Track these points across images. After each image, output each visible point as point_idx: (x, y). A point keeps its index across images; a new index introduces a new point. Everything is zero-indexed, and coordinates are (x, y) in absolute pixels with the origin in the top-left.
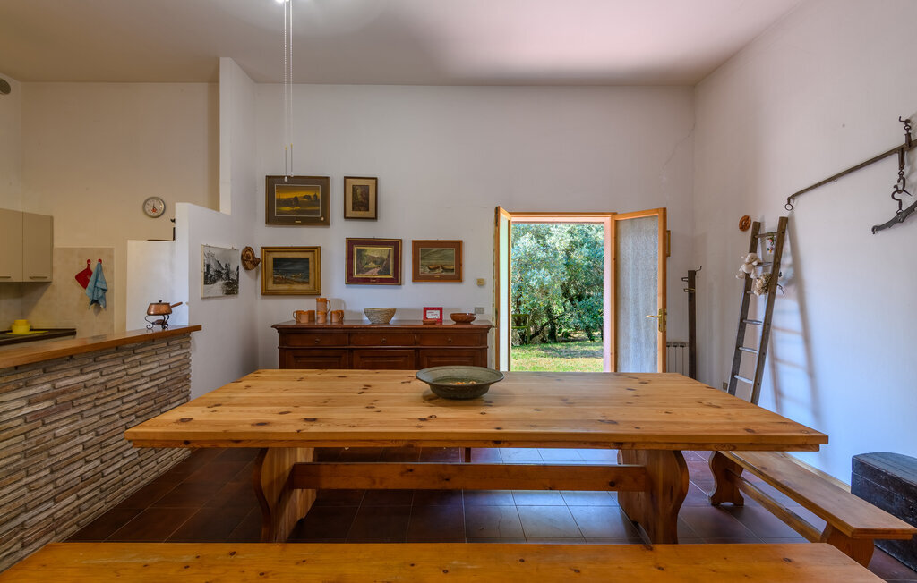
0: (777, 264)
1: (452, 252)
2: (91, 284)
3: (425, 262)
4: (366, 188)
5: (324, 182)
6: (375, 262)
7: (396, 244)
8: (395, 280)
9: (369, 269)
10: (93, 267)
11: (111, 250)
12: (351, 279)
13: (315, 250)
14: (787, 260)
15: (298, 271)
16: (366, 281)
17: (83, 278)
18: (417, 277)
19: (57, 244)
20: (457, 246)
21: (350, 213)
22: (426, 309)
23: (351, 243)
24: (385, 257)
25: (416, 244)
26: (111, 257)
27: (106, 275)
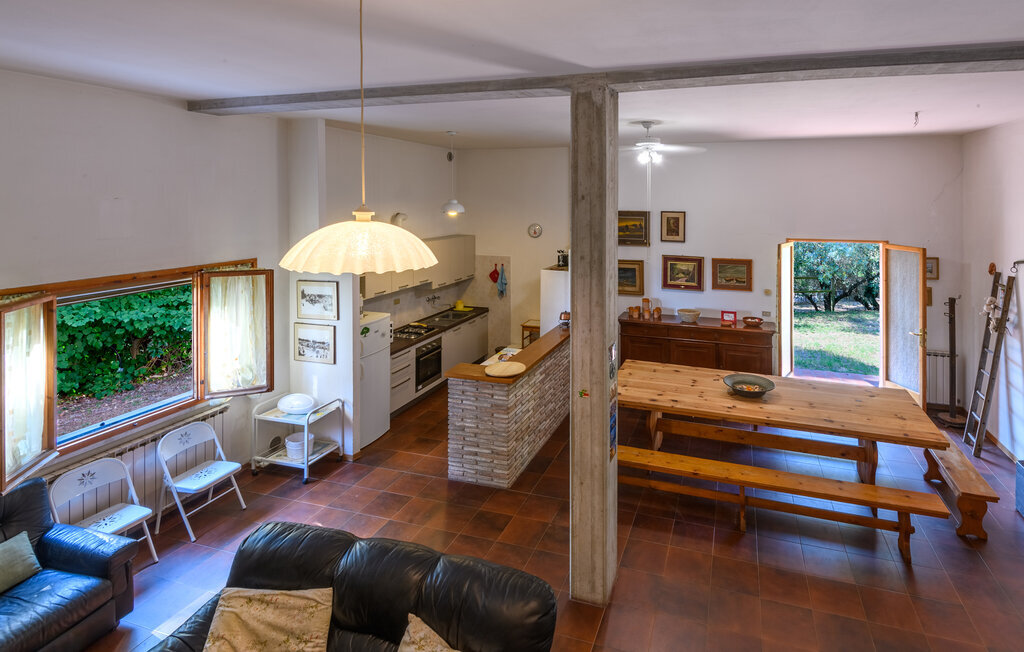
0: (1005, 311)
1: (744, 268)
2: (499, 281)
3: (722, 275)
4: (677, 219)
5: (645, 215)
6: (683, 273)
7: (699, 261)
8: (699, 287)
9: (679, 278)
10: (499, 268)
11: (509, 258)
12: (666, 285)
13: (641, 263)
14: (1013, 308)
15: (628, 278)
16: (677, 287)
17: (494, 276)
18: (716, 286)
19: (478, 253)
20: (748, 264)
21: (665, 237)
22: (723, 312)
23: (666, 259)
24: (691, 269)
25: (715, 261)
26: (509, 262)
27: (506, 274)
